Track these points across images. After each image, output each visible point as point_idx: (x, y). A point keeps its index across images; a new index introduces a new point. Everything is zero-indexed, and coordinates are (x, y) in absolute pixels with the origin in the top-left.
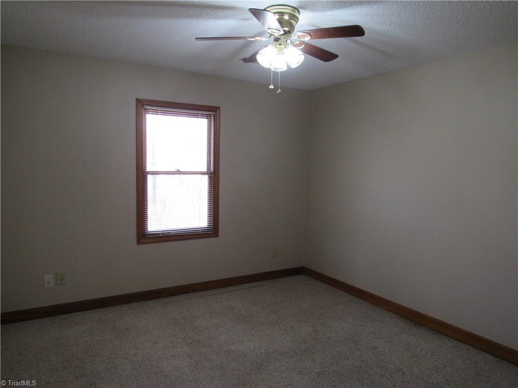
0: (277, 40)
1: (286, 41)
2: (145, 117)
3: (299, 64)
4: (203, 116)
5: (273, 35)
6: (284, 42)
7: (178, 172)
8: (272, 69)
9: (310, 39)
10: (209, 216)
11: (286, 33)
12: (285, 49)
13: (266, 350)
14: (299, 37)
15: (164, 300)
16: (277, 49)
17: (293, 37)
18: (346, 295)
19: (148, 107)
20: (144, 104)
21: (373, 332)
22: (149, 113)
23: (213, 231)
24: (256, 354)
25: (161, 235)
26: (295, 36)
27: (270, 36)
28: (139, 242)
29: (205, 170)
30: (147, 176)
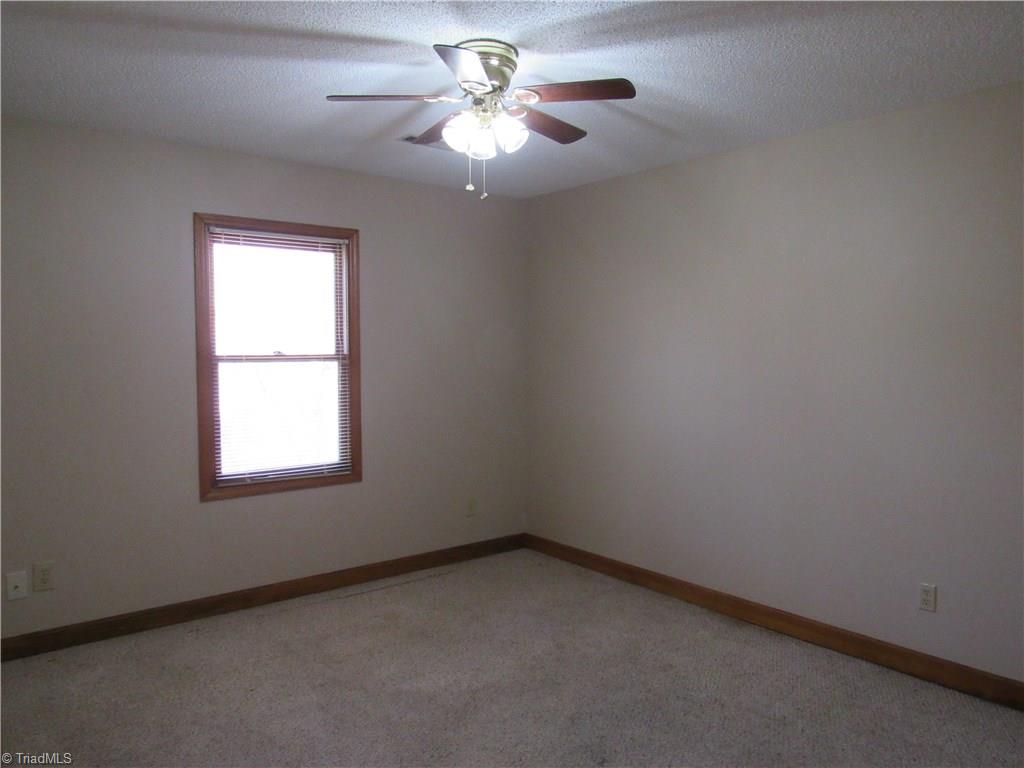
0: (478, 102)
1: (496, 104)
2: (211, 250)
3: (519, 147)
4: (326, 247)
5: (471, 93)
6: (491, 107)
7: (279, 357)
8: (471, 156)
9: (539, 102)
10: (343, 441)
11: (495, 90)
12: (493, 119)
13: (469, 686)
14: (518, 97)
15: (258, 611)
16: (479, 119)
17: (507, 98)
18: (609, 579)
19: (218, 230)
20: (209, 225)
21: (663, 641)
22: (220, 242)
23: (350, 471)
24: (452, 693)
25: (249, 481)
26: (511, 95)
27: (466, 96)
28: (204, 496)
29: (331, 350)
30: (217, 365)
